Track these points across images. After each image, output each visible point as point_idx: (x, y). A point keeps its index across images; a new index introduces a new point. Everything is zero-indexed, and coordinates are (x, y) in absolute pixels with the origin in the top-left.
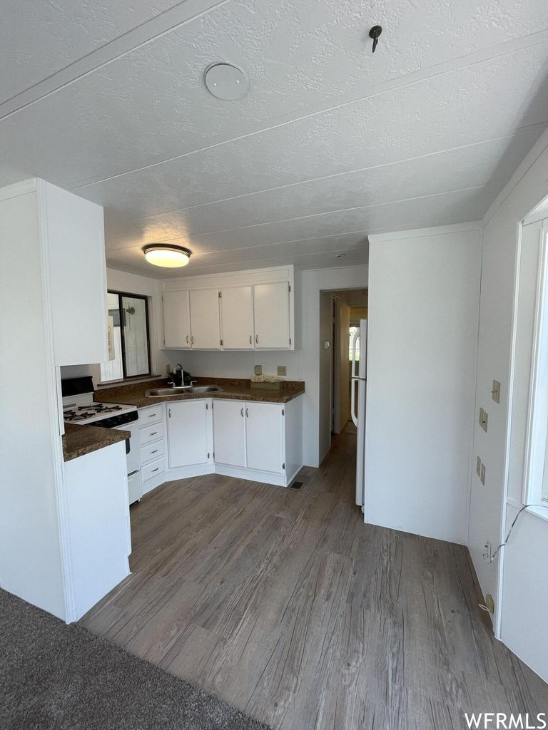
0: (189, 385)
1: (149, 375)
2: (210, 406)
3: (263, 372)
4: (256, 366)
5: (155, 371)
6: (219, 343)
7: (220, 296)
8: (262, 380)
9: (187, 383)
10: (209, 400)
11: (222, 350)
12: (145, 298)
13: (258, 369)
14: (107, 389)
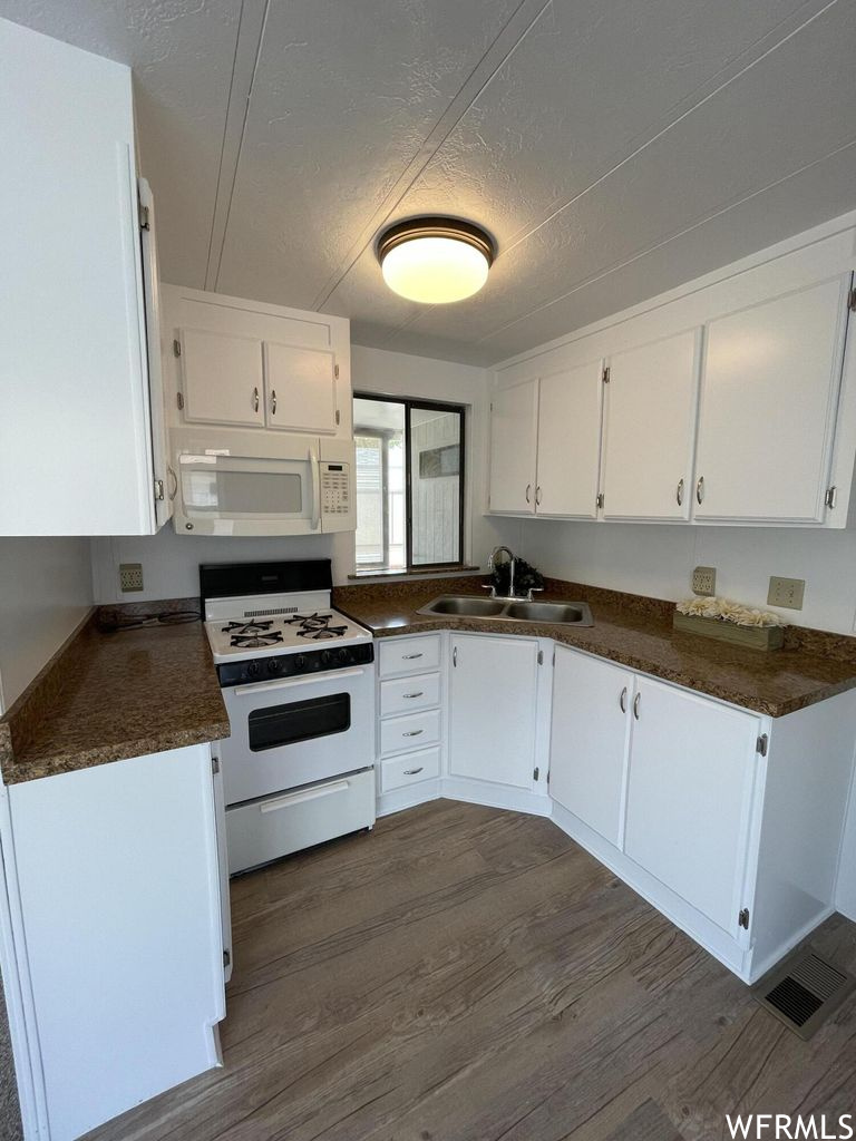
0: (524, 595)
1: (460, 565)
2: (547, 659)
3: (719, 590)
4: (697, 570)
5: (469, 560)
6: (595, 501)
7: (606, 379)
8: (711, 612)
9: (520, 592)
10: (547, 644)
11: (601, 520)
12: (459, 409)
13: (704, 579)
14: (364, 586)
